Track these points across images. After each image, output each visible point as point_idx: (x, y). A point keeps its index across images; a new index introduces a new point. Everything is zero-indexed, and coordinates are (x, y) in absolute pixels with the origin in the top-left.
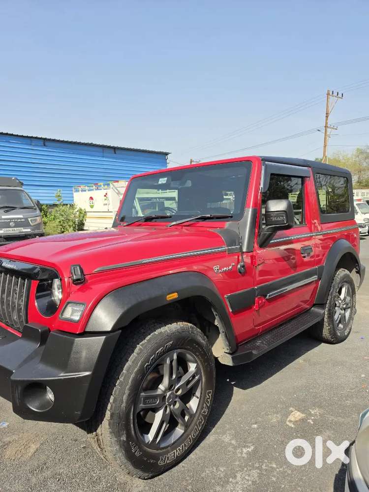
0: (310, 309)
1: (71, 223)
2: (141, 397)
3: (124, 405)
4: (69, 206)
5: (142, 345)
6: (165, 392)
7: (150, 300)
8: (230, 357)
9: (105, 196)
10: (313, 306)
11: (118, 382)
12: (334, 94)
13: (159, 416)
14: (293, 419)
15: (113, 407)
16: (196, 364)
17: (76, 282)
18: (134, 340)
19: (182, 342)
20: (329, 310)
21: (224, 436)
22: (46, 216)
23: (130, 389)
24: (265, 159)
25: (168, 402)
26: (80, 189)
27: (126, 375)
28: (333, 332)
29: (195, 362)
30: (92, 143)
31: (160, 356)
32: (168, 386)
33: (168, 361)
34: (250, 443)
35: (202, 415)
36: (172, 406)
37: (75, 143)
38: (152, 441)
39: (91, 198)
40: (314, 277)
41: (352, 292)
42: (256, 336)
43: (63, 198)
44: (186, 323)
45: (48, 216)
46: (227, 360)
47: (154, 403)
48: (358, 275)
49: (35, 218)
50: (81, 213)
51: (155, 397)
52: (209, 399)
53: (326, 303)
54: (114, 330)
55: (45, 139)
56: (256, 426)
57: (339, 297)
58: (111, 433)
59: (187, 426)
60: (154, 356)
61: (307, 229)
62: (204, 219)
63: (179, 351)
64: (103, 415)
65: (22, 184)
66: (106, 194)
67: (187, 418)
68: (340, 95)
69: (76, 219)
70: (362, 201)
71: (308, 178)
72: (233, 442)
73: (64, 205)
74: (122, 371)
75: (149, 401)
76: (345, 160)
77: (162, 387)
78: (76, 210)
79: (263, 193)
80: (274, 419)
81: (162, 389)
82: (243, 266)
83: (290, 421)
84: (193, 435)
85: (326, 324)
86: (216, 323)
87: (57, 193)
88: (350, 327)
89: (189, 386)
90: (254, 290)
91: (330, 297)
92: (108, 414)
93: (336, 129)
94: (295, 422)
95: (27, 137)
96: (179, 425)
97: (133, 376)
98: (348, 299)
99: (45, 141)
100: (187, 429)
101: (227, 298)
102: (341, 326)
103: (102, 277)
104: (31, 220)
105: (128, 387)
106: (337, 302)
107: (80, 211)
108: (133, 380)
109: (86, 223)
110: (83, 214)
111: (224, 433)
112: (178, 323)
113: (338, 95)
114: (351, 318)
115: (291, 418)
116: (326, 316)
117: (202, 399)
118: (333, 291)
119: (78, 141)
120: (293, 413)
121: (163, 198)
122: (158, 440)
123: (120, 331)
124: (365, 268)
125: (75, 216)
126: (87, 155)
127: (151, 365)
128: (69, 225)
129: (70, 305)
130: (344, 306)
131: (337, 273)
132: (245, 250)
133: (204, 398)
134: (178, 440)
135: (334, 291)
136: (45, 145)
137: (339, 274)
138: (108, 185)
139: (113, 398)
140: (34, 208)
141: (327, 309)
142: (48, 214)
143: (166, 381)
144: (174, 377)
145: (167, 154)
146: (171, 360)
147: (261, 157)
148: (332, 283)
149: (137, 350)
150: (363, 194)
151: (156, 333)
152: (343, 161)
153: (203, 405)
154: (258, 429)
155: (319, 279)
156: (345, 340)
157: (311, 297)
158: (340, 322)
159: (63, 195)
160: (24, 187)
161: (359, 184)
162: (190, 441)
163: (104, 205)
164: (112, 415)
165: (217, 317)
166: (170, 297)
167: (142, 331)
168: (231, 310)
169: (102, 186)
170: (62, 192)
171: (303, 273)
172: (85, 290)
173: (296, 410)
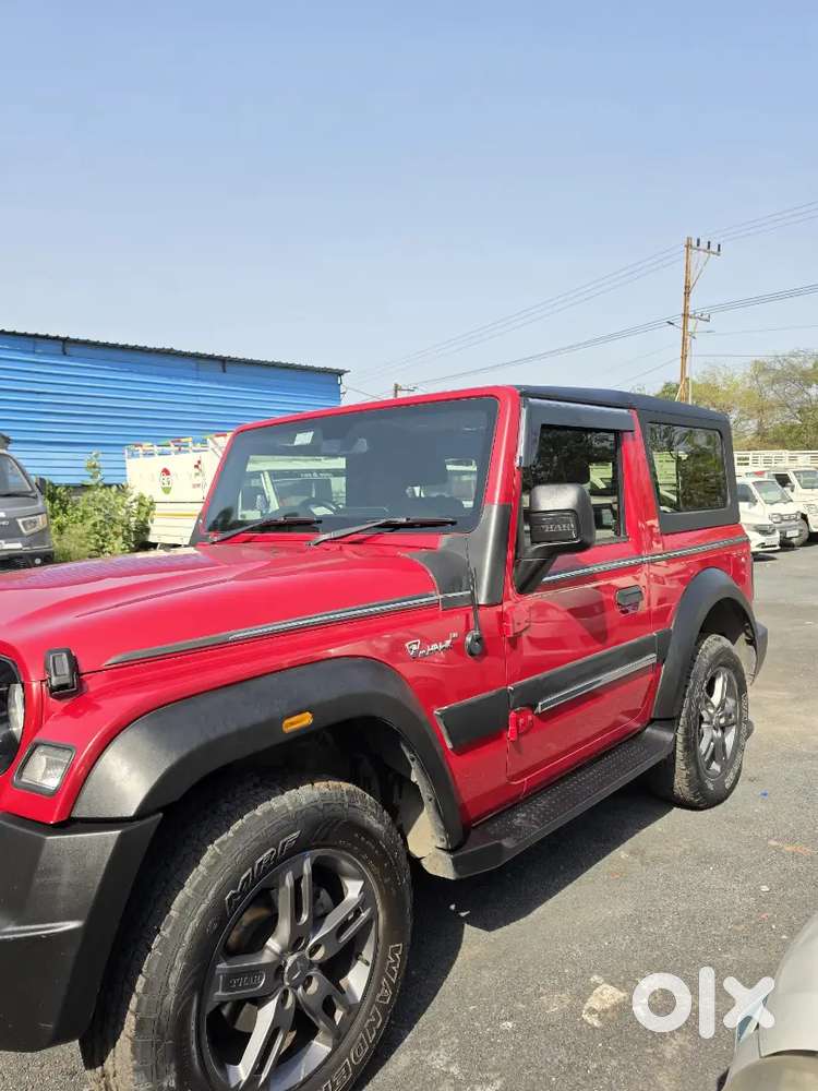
0: (640, 733)
1: (119, 529)
2: (217, 972)
3: (171, 998)
4: (114, 489)
5: (219, 846)
6: (282, 955)
7: (241, 734)
8: (447, 858)
9: (196, 466)
10: (648, 725)
11: (157, 939)
12: (701, 246)
13: (266, 1015)
14: (597, 1005)
15: (145, 1004)
16: (361, 883)
17: (59, 691)
18: (203, 833)
19: (325, 830)
20: (687, 731)
21: (433, 1054)
22: (65, 511)
23: (187, 957)
24: (527, 393)
25: (289, 979)
26: (141, 451)
27: (176, 922)
28: (697, 782)
29: (362, 876)
30: (172, 349)
31: (266, 871)
32: (290, 941)
33: (289, 881)
34: (495, 1069)
35: (378, 1005)
36: (300, 989)
37: (135, 349)
38: (247, 1081)
39: (166, 472)
40: (648, 657)
41: (739, 689)
42: (513, 803)
43: (103, 472)
44: (336, 783)
45: (70, 512)
46: (440, 865)
47: (252, 987)
48: (751, 647)
49: (34, 517)
50: (141, 504)
51: (255, 972)
52: (395, 964)
53: (680, 716)
54: (143, 812)
55: (66, 340)
56: (510, 1024)
57: (707, 701)
58: (136, 1070)
59: (338, 1036)
60: (250, 870)
61: (629, 548)
62: (395, 527)
63: (318, 852)
64: (119, 1025)
65: (8, 441)
66: (199, 462)
67: (339, 1015)
68: (714, 248)
69: (133, 519)
70: (766, 475)
71: (630, 434)
72: (454, 1070)
73: (105, 486)
74: (168, 912)
75: (237, 984)
76: (729, 386)
77: (274, 944)
78: (132, 498)
79: (524, 468)
80: (555, 1005)
81: (273, 947)
82: (478, 640)
83: (592, 1011)
84: (353, 1057)
85: (680, 765)
86: (414, 778)
87: (91, 460)
88: (736, 768)
89: (344, 938)
90: (508, 694)
91: (687, 701)
92: (130, 1021)
93: (708, 321)
94: (602, 1014)
95: (25, 335)
96: (320, 1035)
97: (194, 924)
98: (731, 702)
99: (65, 345)
100: (340, 1044)
101: (441, 716)
102: (715, 767)
103: (125, 677)
104: (24, 523)
105: (181, 951)
106: (704, 713)
107: (140, 500)
108: (193, 936)
109: (152, 528)
110: (147, 506)
111: (434, 1045)
112: (316, 785)
113: (709, 247)
114: (738, 746)
115: (594, 1002)
116: (680, 747)
117: (377, 966)
118: (693, 689)
119: (141, 344)
120: (598, 990)
121: (327, 471)
122: (264, 1076)
123: (161, 815)
124: (766, 630)
125: (128, 512)
126: (159, 375)
127: (243, 893)
128: (115, 533)
129: (41, 749)
130: (722, 721)
131: (703, 646)
132: (482, 600)
133: (383, 965)
134: (316, 1071)
135: (696, 687)
136: (65, 354)
137: (706, 648)
138: (204, 442)
139: (144, 980)
140: (32, 495)
141: (681, 730)
142: (70, 506)
143: (284, 928)
144: (305, 917)
145: (340, 373)
146: (297, 877)
147: (519, 387)
148: (692, 668)
149: (206, 859)
150: (767, 461)
151: (258, 812)
152: (725, 388)
153: (380, 979)
154: (515, 1033)
155: (661, 660)
156: (726, 798)
157: (644, 703)
158: (713, 757)
159: (102, 464)
160: (10, 447)
161: (759, 438)
162: (347, 1072)
163: (194, 486)
164: (140, 1026)
165: (414, 765)
166: (292, 724)
167: (225, 807)
168: (449, 745)
169: (191, 444)
170: (101, 457)
171: (621, 649)
172: (80, 711)
173: (606, 981)
